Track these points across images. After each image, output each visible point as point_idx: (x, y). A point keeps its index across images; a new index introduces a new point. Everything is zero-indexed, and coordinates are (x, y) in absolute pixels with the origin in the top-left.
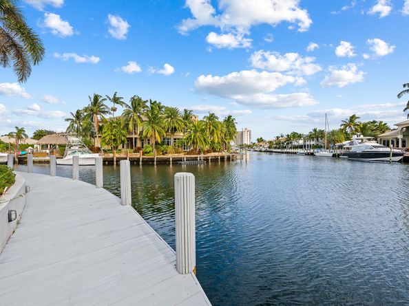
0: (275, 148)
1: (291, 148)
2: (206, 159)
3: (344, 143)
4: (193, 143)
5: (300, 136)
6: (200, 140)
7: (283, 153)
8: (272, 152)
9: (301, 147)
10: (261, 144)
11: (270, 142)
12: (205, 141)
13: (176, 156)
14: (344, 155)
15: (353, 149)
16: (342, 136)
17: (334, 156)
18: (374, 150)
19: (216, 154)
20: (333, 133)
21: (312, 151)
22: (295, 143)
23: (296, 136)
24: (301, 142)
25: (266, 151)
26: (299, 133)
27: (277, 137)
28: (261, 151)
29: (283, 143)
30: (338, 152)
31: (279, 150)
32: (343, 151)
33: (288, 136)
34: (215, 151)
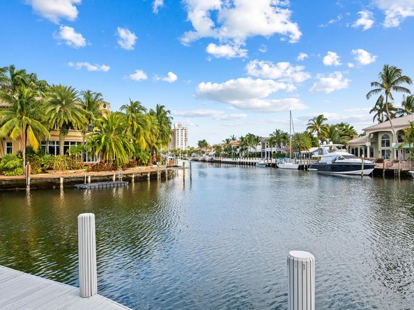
0: (225, 156)
1: (246, 157)
2: (127, 179)
3: (312, 150)
4: (104, 150)
5: (257, 140)
6: (116, 146)
7: (235, 163)
8: (220, 162)
9: (258, 155)
10: (203, 149)
11: (218, 147)
12: (125, 147)
13: (72, 174)
14: (313, 167)
15: (323, 160)
16: (308, 141)
17: (301, 168)
18: (345, 161)
19: (143, 169)
20: (298, 136)
21: (273, 161)
22: (251, 150)
23: (252, 139)
24: (259, 148)
25: (212, 162)
26: (256, 135)
27: (228, 140)
28: (204, 161)
29: (235, 150)
30: (305, 162)
31: (230, 160)
32: (312, 162)
33: (242, 138)
34: (141, 164)
